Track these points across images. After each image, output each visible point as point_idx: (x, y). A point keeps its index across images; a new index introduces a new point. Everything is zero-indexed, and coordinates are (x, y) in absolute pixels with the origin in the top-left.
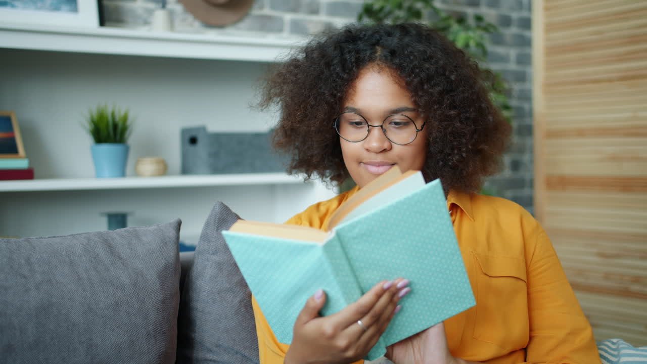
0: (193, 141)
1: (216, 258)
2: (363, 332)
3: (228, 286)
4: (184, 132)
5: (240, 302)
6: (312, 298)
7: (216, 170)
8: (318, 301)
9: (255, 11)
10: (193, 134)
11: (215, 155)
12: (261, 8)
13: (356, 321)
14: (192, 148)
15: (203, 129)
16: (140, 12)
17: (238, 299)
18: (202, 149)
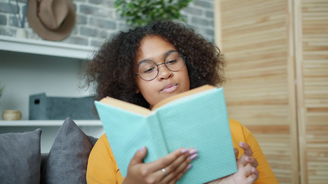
0: (37, 102)
1: (65, 152)
2: (165, 176)
3: (72, 169)
4: (31, 97)
5: (79, 178)
6: (138, 151)
7: (50, 118)
8: (142, 153)
9: (73, 35)
10: (37, 98)
11: (50, 109)
12: (76, 33)
13: (161, 169)
14: (36, 106)
15: (44, 95)
16: (8, 31)
17: (78, 177)
18: (42, 106)
